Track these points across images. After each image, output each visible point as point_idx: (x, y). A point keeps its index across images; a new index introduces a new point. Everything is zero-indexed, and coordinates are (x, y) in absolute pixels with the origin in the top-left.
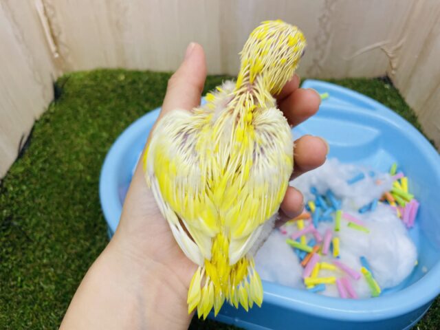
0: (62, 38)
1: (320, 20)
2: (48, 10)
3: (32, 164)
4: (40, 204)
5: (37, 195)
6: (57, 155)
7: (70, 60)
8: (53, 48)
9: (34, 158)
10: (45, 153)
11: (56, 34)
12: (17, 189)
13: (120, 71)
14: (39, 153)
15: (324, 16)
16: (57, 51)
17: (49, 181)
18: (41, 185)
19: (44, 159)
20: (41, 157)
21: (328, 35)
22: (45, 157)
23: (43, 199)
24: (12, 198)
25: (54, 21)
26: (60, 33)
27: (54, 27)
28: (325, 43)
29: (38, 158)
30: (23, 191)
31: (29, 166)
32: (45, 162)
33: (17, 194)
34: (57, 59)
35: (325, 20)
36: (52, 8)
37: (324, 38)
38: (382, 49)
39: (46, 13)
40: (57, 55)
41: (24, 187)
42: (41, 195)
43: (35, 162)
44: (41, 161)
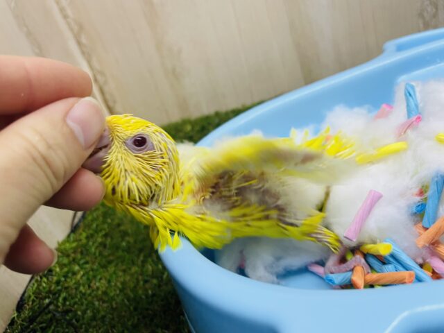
3: (87, 238)
4: (98, 288)
5: (94, 277)
6: (122, 228)
9: (91, 232)
10: (106, 226)
12: (66, 270)
13: (185, 122)
14: (97, 226)
17: (111, 258)
18: (99, 264)
19: (103, 233)
20: (101, 231)
22: (105, 229)
23: (103, 281)
24: (58, 283)
29: (97, 231)
30: (74, 274)
31: (84, 241)
32: (106, 236)
33: (65, 276)
41: (76, 268)
42: (99, 277)
43: (92, 236)
44: (100, 235)
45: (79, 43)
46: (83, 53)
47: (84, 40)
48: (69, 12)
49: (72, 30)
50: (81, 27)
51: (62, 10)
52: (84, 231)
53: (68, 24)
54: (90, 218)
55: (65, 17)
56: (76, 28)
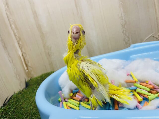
0: (29, 64)
1: (123, 32)
2: (24, 54)
6: (22, 106)
7: (32, 73)
8: (26, 68)
11: (27, 63)
14: (13, 105)
15: (124, 31)
16: (27, 69)
17: (15, 116)
21: (129, 37)
22: (15, 106)
25: (26, 58)
26: (28, 62)
27: (26, 60)
28: (129, 40)
31: (7, 110)
34: (27, 72)
35: (125, 32)
36: (25, 53)
37: (127, 39)
38: (153, 37)
39: (23, 55)
40: (27, 71)
43: (10, 108)
44: (13, 108)
45: (19, 44)
46: (20, 47)
47: (20, 43)
48: (17, 34)
49: (17, 40)
50: (20, 39)
51: (14, 34)
52: (7, 106)
53: (16, 38)
54: (11, 102)
55: (15, 36)
56: (18, 39)
